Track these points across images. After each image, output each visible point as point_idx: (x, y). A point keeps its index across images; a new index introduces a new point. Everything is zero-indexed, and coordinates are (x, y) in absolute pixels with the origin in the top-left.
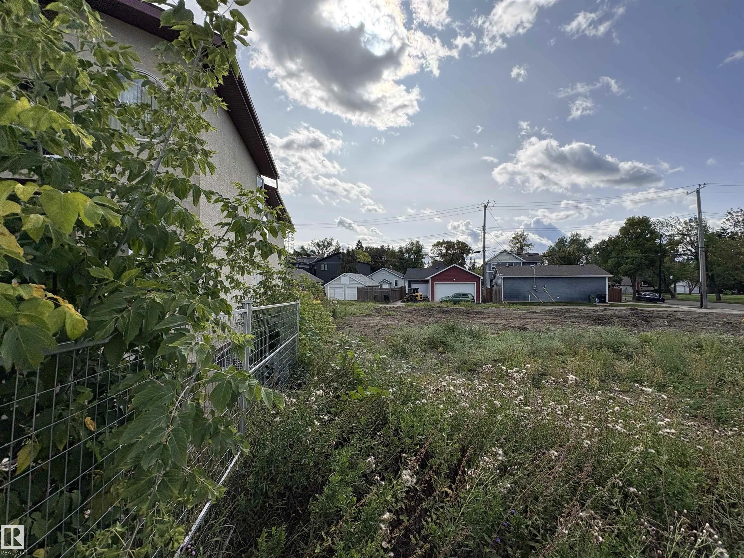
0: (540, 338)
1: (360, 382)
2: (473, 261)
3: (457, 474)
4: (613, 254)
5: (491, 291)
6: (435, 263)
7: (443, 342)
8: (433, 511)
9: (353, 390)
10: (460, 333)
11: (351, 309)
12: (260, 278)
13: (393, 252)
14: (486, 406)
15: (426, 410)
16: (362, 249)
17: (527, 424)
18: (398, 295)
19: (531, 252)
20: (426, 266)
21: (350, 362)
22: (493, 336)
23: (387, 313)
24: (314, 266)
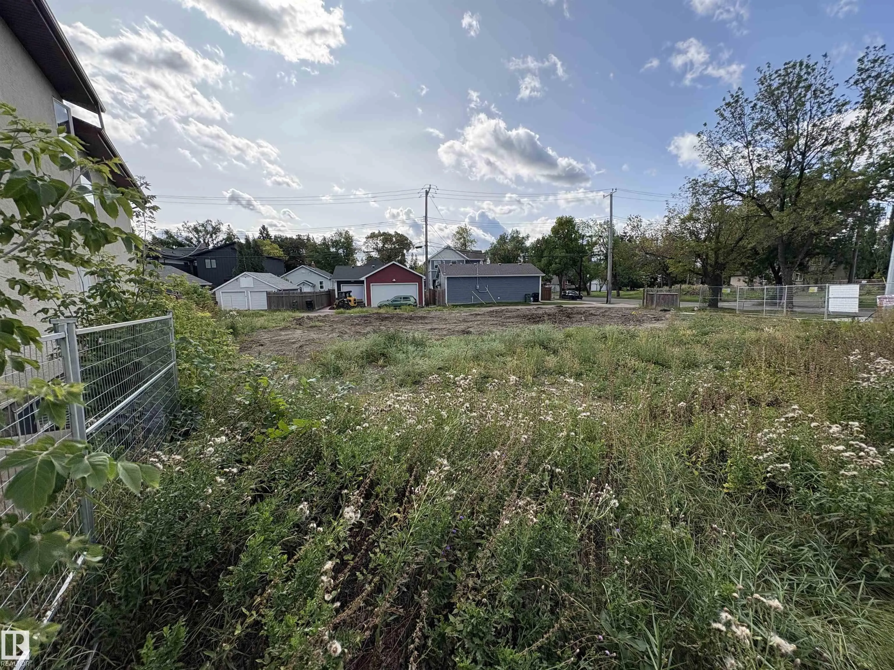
0: (483, 341)
1: (281, 415)
2: (414, 258)
3: (404, 495)
4: (546, 254)
5: (433, 293)
6: (370, 260)
7: (383, 355)
8: (381, 540)
9: (271, 427)
10: (402, 342)
11: (260, 322)
12: (90, 281)
13: (314, 245)
14: (433, 419)
15: (369, 435)
16: (270, 239)
17: (473, 430)
18: (325, 300)
19: (474, 249)
20: (359, 264)
21: (264, 392)
22: (437, 343)
23: (312, 324)
24: (192, 261)
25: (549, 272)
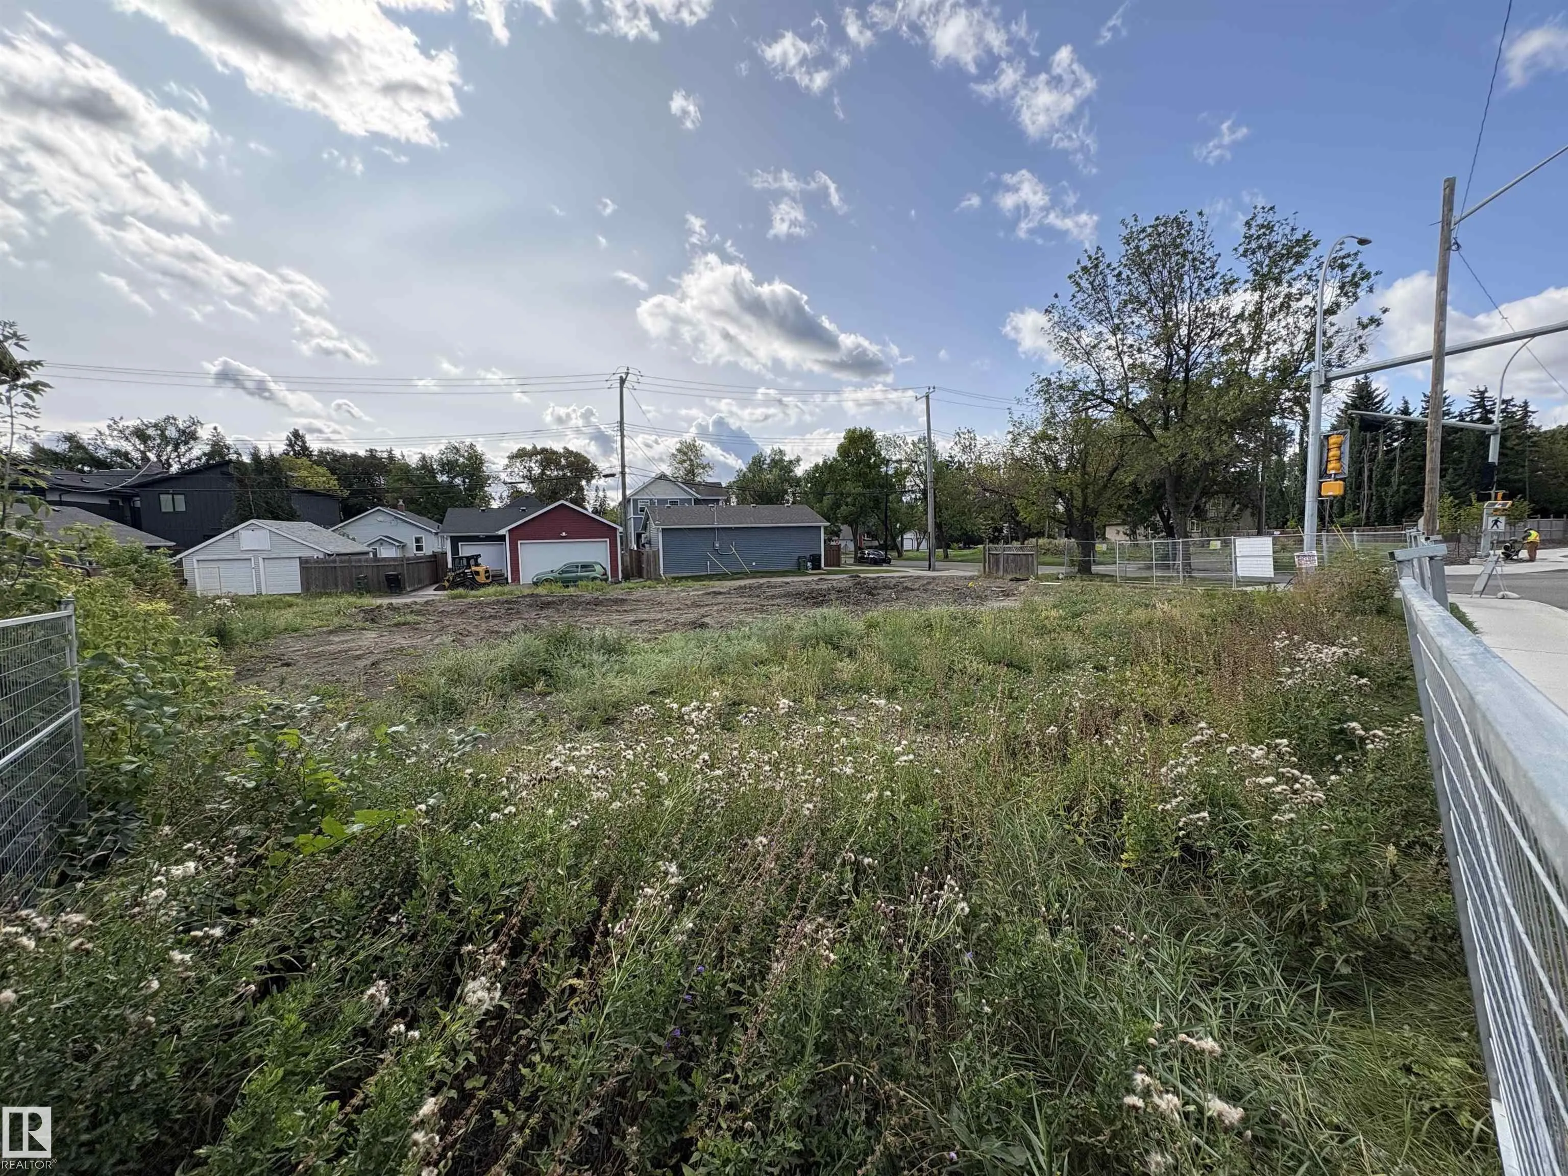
0: (729, 639)
1: (328, 804)
2: (601, 494)
3: (591, 942)
4: (829, 489)
5: (637, 557)
6: (517, 497)
7: (544, 672)
8: (543, 1037)
9: (305, 831)
10: (580, 648)
11: (286, 617)
13: (405, 469)
14: (641, 788)
15: (516, 828)
16: (307, 456)
17: (716, 802)
18: (425, 572)
19: (710, 480)
20: (495, 505)
21: (289, 761)
22: (647, 646)
23: (399, 619)
24: (128, 498)
25: (837, 519)
